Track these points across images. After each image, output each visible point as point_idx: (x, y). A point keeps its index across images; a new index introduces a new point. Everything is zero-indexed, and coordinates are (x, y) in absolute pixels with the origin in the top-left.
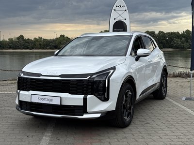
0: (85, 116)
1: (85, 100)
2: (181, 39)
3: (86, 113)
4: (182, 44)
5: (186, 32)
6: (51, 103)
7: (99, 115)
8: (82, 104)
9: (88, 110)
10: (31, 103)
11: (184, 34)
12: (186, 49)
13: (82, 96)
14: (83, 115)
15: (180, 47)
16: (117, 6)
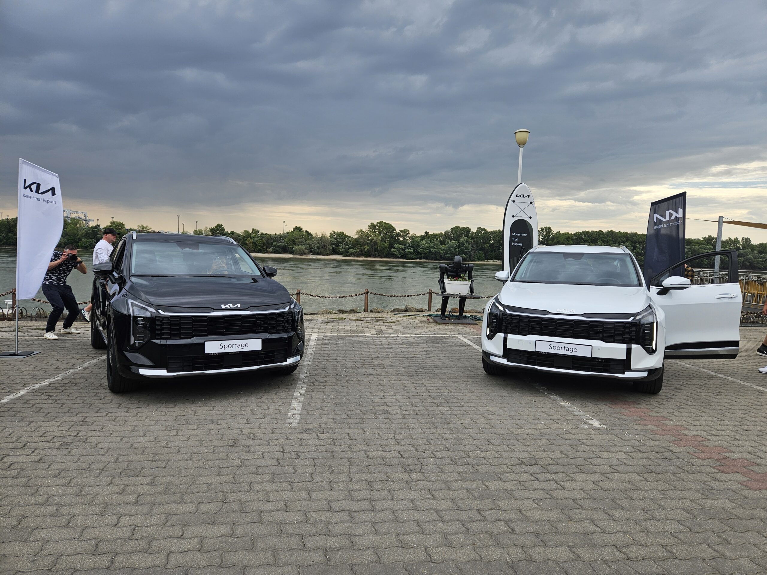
0: (628, 375)
1: (629, 351)
3: (630, 370)
6: (574, 354)
7: (645, 374)
8: (624, 358)
9: (633, 367)
10: (536, 354)
13: (624, 346)
14: (624, 374)
16: (517, 196)
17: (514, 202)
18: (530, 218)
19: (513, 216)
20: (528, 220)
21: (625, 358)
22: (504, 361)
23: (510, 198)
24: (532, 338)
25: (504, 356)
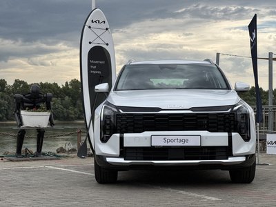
0: (231, 160)
1: (230, 139)
2: (63, 99)
4: (65, 110)
5: (71, 85)
6: (186, 144)
9: (234, 152)
11: (68, 89)
12: (72, 119)
13: (226, 134)
14: (227, 159)
15: (61, 115)
16: (92, 21)
17: (90, 27)
18: (107, 44)
19: (90, 43)
20: (105, 46)
21: (227, 145)
22: (122, 160)
23: (85, 23)
24: (147, 134)
25: (120, 156)
